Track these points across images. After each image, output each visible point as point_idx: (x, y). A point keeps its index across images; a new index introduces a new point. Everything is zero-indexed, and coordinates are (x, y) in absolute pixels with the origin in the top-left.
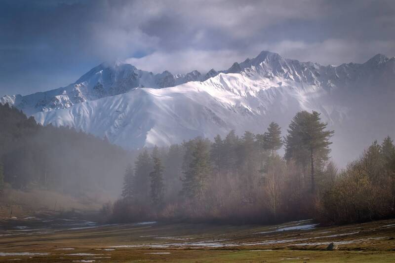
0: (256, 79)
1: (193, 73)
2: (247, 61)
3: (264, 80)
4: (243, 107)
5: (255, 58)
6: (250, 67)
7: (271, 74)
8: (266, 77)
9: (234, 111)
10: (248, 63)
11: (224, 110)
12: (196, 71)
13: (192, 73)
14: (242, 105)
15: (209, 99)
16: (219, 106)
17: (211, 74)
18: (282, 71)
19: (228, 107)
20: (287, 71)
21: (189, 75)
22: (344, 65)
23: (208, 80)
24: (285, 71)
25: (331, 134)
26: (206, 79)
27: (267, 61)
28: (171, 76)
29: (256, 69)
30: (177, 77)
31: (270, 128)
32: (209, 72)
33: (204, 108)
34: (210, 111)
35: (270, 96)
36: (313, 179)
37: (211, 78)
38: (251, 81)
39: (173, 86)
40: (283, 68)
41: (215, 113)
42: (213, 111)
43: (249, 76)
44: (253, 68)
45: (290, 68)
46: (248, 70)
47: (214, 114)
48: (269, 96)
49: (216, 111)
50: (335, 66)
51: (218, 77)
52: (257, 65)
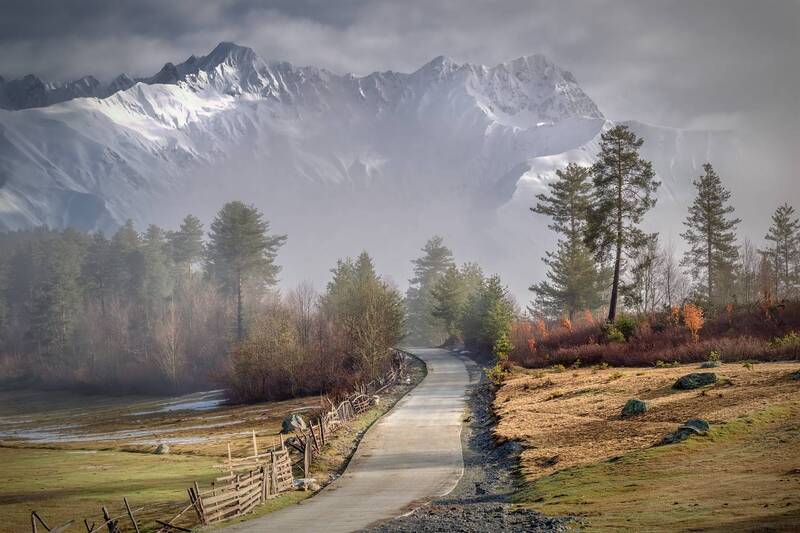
0: (208, 96)
1: (86, 80)
2: (192, 60)
3: (222, 99)
4: (183, 150)
5: (206, 55)
6: (197, 74)
7: (237, 89)
8: (228, 94)
9: (165, 158)
10: (192, 66)
11: (145, 155)
12: (91, 77)
13: (82, 79)
14: (179, 147)
15: (115, 132)
16: (135, 147)
17: (121, 84)
18: (259, 83)
19: (153, 151)
20: (268, 82)
21: (77, 85)
22: (376, 74)
23: (114, 97)
24: (265, 82)
25: (281, 241)
26: (111, 94)
27: (230, 61)
28: (40, 86)
29: (209, 77)
30: (53, 88)
31: (184, 224)
32: (117, 79)
33: (105, 150)
34: (117, 156)
35: (234, 129)
36: (240, 320)
37: (121, 92)
38: (199, 100)
39: (45, 105)
40: (260, 77)
41: (126, 160)
42: (122, 157)
43: (194, 91)
44: (203, 74)
45: (273, 77)
46: (194, 80)
47: (124, 161)
48: (232, 130)
49: (129, 158)
50: (358, 76)
51: (134, 89)
52: (211, 70)
